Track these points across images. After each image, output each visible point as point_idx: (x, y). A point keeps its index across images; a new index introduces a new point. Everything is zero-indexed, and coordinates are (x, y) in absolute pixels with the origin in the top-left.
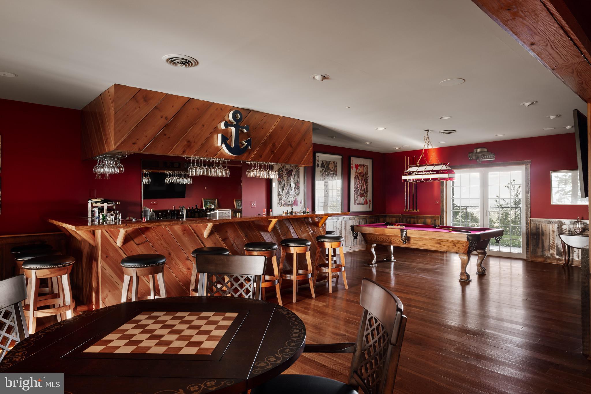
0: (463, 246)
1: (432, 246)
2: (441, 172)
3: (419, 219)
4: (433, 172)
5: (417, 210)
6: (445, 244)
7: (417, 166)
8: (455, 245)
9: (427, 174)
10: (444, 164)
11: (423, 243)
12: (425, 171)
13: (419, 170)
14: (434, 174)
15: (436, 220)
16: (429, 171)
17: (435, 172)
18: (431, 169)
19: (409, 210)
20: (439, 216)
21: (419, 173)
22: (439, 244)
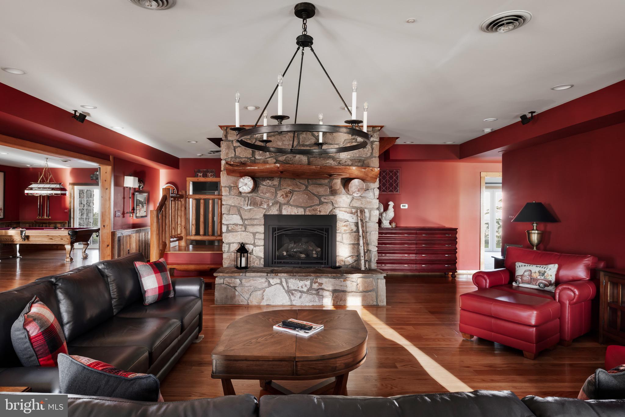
0: (67, 239)
1: (46, 241)
2: (55, 189)
3: (50, 224)
4: (49, 189)
5: (48, 217)
6: (55, 239)
7: (38, 184)
8: (62, 239)
9: (45, 190)
10: (58, 184)
11: (39, 239)
12: (43, 188)
13: (39, 187)
14: (50, 190)
15: (65, 225)
16: (46, 188)
17: (51, 189)
18: (48, 187)
19: (42, 217)
20: (67, 222)
21: (39, 189)
22: (51, 239)
